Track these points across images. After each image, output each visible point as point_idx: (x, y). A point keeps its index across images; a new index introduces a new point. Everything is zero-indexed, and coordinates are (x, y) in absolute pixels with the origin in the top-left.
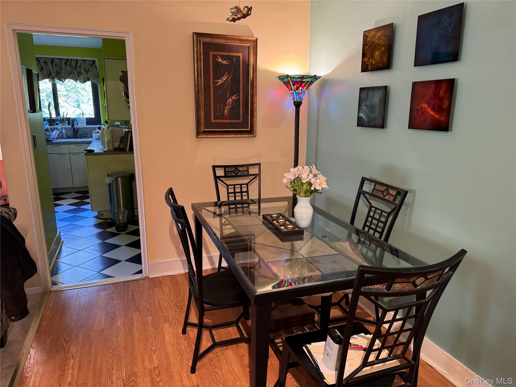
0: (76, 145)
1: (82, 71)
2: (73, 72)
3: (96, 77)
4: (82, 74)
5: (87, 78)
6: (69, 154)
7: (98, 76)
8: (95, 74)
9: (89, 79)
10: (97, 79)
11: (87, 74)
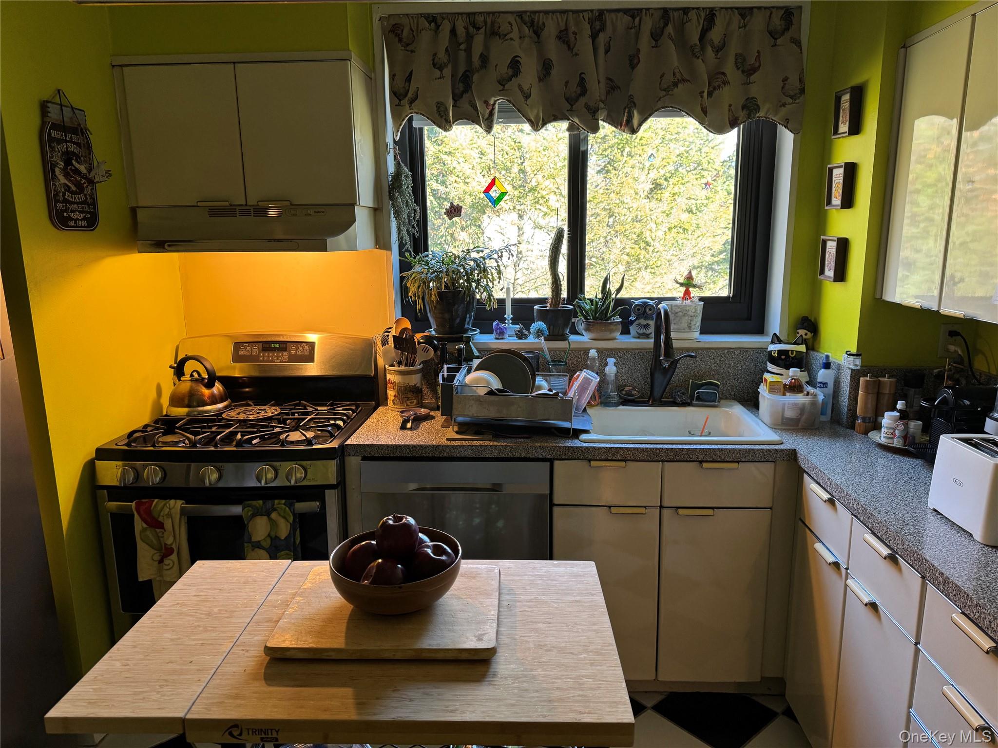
0: (705, 465)
1: (729, 68)
2: (686, 76)
3: (791, 97)
4: (725, 83)
5: (742, 101)
6: (658, 510)
7: (802, 91)
8: (789, 80)
9: (756, 107)
10: (796, 103)
11: (750, 83)
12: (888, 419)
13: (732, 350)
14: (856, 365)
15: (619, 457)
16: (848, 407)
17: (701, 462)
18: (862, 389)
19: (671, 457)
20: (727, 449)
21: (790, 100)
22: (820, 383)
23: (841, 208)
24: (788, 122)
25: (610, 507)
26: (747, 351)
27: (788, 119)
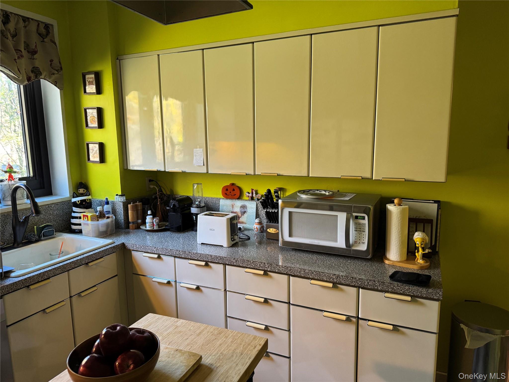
4: (22, 56)
6: (69, 299)
8: (53, 61)
9: (39, 73)
10: (59, 74)
11: (34, 59)
12: (149, 219)
13: (50, 205)
14: (124, 200)
15: (46, 277)
16: (124, 219)
17: (87, 264)
18: (131, 209)
19: (73, 266)
20: (97, 253)
21: (56, 72)
22: (106, 212)
23: (98, 128)
24: (56, 83)
25: (44, 310)
26: (57, 204)
27: (56, 82)
